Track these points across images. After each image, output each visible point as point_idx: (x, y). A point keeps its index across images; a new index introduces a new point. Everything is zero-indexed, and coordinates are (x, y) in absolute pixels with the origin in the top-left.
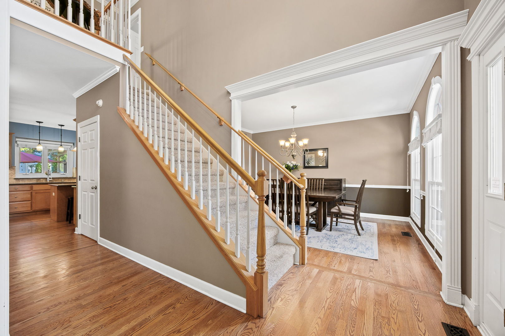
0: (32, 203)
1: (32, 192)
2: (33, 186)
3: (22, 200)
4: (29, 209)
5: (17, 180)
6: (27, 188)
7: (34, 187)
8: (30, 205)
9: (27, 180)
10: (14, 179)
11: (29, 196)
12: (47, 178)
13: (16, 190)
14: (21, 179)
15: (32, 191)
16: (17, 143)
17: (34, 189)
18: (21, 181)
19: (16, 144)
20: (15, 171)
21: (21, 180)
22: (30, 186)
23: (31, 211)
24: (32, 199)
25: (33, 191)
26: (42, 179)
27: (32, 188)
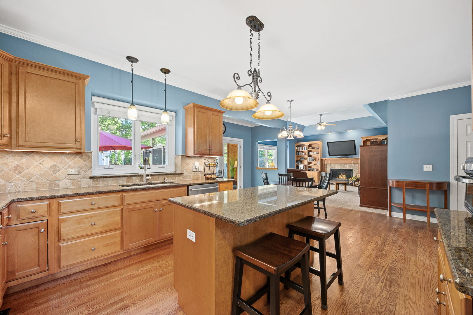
0: (122, 232)
1: (122, 209)
2: (125, 194)
3: (106, 229)
4: (116, 249)
5: (95, 180)
6: (114, 199)
7: (126, 198)
8: (119, 239)
9: (113, 180)
10: (91, 178)
11: (118, 218)
12: (142, 176)
13: (93, 207)
14: (101, 177)
15: (122, 207)
16: (94, 106)
17: (126, 202)
18: (101, 182)
19: (93, 110)
20: (91, 162)
21: (101, 179)
22: (119, 195)
23: (121, 252)
24: (123, 227)
25: (125, 208)
26: (134, 178)
27: (122, 199)
